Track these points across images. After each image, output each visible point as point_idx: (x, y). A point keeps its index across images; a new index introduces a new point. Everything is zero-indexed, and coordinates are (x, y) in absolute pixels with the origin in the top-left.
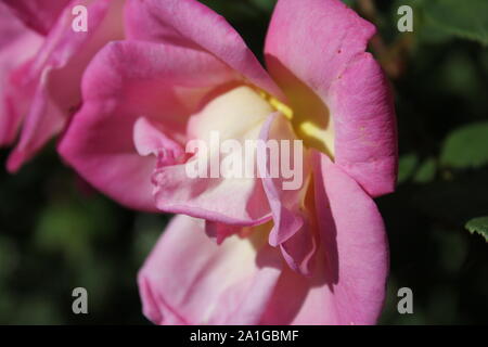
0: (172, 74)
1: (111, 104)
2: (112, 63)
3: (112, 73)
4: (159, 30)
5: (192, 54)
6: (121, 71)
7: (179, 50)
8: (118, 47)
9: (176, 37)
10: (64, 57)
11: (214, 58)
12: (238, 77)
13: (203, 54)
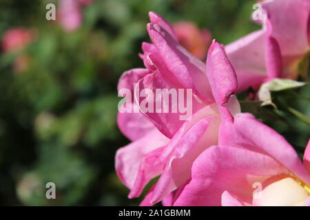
0: (248, 167)
1: (208, 181)
2: (213, 157)
3: (212, 164)
4: (241, 140)
5: (260, 156)
6: (217, 163)
7: (253, 153)
8: (218, 149)
9: (251, 145)
10: (182, 151)
11: (272, 160)
12: (286, 172)
13: (267, 157)
